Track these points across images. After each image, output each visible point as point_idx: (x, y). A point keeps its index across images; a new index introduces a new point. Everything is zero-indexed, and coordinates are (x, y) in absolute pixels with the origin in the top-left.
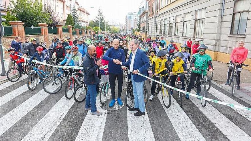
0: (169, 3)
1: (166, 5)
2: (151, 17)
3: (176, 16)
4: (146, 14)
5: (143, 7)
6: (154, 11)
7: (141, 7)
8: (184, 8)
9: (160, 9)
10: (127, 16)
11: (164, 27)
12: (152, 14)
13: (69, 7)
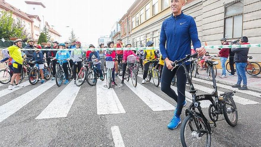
0: (140, 24)
1: (137, 25)
2: (124, 38)
3: (146, 34)
4: (118, 35)
5: (115, 31)
6: (127, 32)
7: (113, 31)
8: (152, 27)
9: (132, 29)
10: (99, 39)
11: (136, 44)
12: (125, 35)
13: (38, 28)
